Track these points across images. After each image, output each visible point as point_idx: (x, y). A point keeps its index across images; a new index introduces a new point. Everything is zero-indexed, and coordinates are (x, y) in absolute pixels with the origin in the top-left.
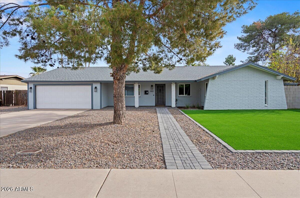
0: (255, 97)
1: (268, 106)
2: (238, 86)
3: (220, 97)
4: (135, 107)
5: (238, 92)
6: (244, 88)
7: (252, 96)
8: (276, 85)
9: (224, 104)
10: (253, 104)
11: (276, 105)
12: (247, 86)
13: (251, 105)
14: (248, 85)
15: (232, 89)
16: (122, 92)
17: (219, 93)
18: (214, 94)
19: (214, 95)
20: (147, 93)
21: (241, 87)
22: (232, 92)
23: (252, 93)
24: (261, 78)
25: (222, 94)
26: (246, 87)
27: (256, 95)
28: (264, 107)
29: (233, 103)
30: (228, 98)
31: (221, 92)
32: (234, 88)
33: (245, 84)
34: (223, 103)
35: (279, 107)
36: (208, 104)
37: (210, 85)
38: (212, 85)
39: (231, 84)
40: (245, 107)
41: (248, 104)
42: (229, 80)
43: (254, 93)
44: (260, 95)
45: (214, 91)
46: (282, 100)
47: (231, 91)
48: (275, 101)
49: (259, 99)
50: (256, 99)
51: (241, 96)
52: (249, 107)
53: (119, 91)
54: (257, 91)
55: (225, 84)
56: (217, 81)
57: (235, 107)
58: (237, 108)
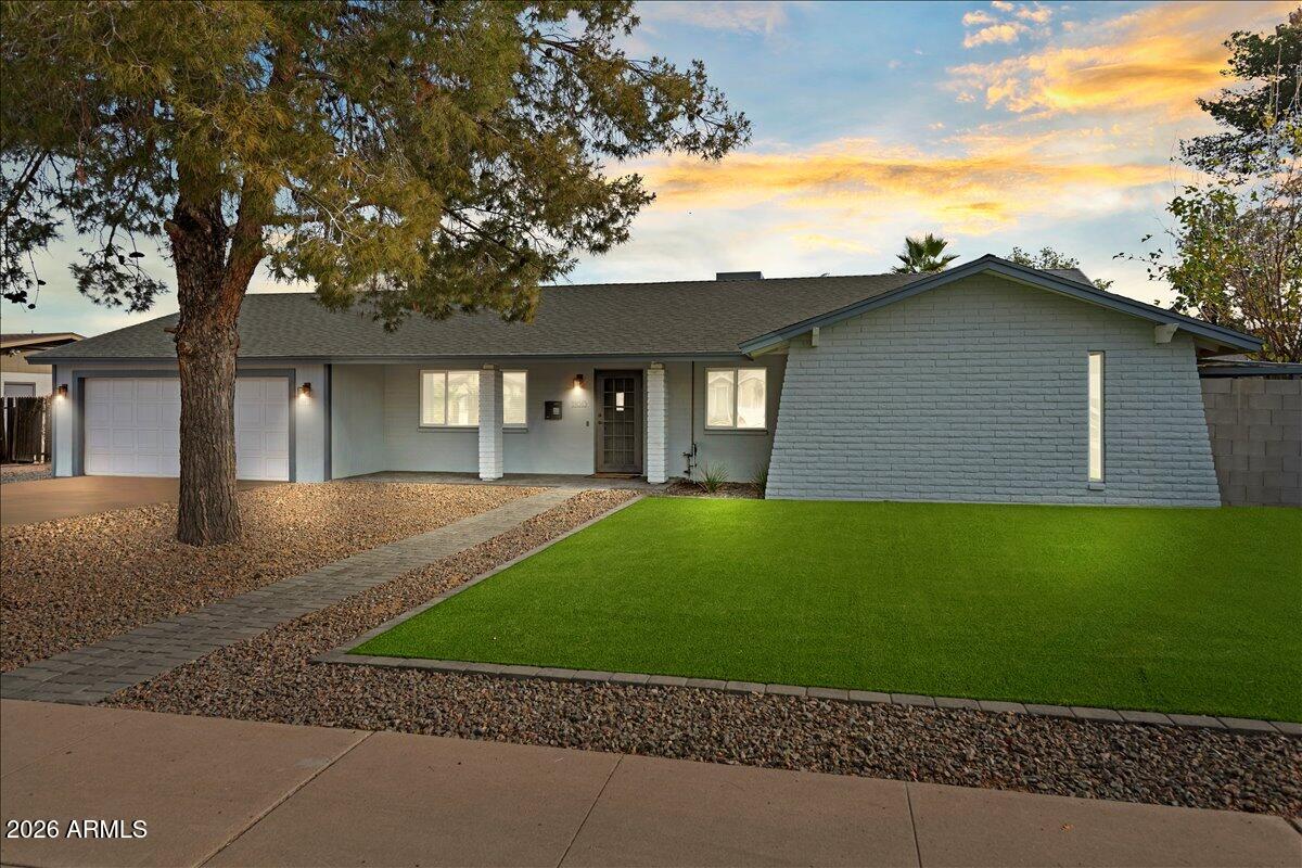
0: (1030, 441)
1: (1107, 492)
2: (937, 384)
3: (842, 439)
4: (481, 476)
5: (937, 412)
6: (972, 391)
7: (1013, 433)
8: (1150, 375)
9: (863, 473)
10: (1023, 476)
11: (1152, 487)
12: (987, 383)
13: (1008, 483)
14: (993, 376)
15: (909, 399)
16: (206, 409)
17: (840, 419)
18: (811, 419)
19: (811, 425)
20: (556, 411)
21: (956, 384)
22: (907, 412)
23: (1014, 419)
24: (1069, 339)
25: (855, 419)
26: (984, 384)
27: (1037, 427)
28: (1081, 492)
29: (910, 467)
30: (888, 439)
31: (851, 412)
32: (915, 391)
33: (977, 369)
34: (860, 466)
35: (1169, 494)
36: (785, 472)
37: (795, 378)
38: (801, 378)
39: (900, 371)
40: (978, 489)
41: (991, 475)
42: (892, 349)
43: (1024, 420)
44: (1059, 427)
45: (813, 406)
46: (1189, 457)
47: (899, 405)
48: (1147, 463)
49: (1053, 448)
50: (1040, 448)
51: (952, 433)
52: (999, 490)
53: (194, 403)
54: (1043, 406)
55: (869, 370)
56: (831, 357)
57: (921, 488)
58: (934, 495)
